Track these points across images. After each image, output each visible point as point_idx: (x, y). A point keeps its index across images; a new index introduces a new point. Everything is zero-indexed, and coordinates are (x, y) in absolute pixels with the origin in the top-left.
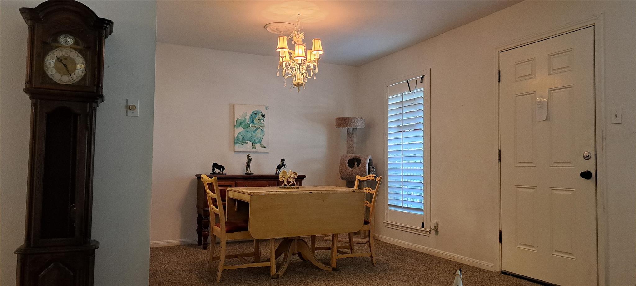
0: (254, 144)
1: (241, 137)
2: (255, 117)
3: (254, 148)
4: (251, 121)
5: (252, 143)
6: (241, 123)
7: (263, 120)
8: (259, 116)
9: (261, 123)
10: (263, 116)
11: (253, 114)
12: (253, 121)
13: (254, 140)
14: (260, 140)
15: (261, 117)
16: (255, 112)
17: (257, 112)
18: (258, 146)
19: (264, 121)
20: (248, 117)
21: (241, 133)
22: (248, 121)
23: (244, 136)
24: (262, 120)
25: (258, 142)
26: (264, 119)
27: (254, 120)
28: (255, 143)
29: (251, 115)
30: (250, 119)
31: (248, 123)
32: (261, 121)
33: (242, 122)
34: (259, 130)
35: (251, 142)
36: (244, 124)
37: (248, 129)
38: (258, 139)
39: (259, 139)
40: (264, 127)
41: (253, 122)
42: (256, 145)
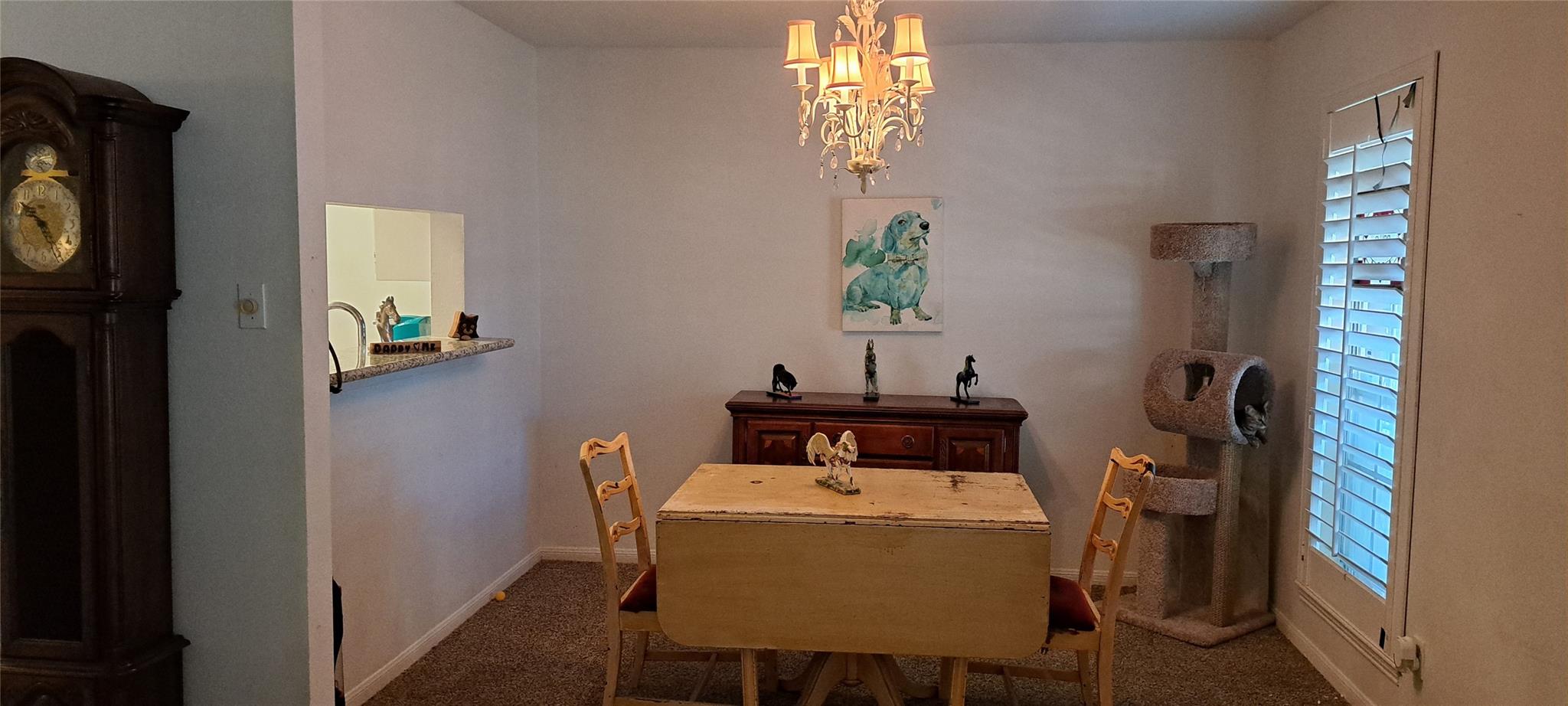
0: (896, 308)
1: (858, 293)
2: (901, 233)
3: (896, 321)
4: (889, 244)
5: (890, 307)
6: (859, 253)
7: (924, 239)
8: (912, 229)
9: (919, 249)
10: (925, 227)
11: (896, 222)
12: (894, 243)
13: (896, 300)
14: (913, 298)
15: (919, 232)
16: (901, 219)
17: (906, 216)
18: (907, 314)
19: (926, 244)
20: (879, 235)
21: (860, 279)
22: (878, 245)
23: (866, 288)
24: (922, 241)
25: (909, 305)
26: (926, 238)
27: (898, 242)
28: (899, 307)
29: (890, 228)
30: (886, 241)
31: (879, 251)
32: (917, 244)
33: (864, 250)
34: (911, 268)
35: (886, 303)
36: (868, 252)
37: (879, 268)
38: (908, 294)
39: (912, 295)
40: (927, 261)
41: (893, 247)
42: (901, 312)
